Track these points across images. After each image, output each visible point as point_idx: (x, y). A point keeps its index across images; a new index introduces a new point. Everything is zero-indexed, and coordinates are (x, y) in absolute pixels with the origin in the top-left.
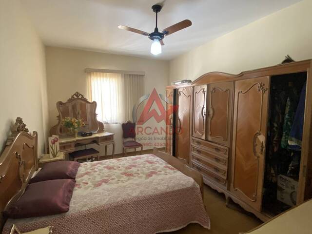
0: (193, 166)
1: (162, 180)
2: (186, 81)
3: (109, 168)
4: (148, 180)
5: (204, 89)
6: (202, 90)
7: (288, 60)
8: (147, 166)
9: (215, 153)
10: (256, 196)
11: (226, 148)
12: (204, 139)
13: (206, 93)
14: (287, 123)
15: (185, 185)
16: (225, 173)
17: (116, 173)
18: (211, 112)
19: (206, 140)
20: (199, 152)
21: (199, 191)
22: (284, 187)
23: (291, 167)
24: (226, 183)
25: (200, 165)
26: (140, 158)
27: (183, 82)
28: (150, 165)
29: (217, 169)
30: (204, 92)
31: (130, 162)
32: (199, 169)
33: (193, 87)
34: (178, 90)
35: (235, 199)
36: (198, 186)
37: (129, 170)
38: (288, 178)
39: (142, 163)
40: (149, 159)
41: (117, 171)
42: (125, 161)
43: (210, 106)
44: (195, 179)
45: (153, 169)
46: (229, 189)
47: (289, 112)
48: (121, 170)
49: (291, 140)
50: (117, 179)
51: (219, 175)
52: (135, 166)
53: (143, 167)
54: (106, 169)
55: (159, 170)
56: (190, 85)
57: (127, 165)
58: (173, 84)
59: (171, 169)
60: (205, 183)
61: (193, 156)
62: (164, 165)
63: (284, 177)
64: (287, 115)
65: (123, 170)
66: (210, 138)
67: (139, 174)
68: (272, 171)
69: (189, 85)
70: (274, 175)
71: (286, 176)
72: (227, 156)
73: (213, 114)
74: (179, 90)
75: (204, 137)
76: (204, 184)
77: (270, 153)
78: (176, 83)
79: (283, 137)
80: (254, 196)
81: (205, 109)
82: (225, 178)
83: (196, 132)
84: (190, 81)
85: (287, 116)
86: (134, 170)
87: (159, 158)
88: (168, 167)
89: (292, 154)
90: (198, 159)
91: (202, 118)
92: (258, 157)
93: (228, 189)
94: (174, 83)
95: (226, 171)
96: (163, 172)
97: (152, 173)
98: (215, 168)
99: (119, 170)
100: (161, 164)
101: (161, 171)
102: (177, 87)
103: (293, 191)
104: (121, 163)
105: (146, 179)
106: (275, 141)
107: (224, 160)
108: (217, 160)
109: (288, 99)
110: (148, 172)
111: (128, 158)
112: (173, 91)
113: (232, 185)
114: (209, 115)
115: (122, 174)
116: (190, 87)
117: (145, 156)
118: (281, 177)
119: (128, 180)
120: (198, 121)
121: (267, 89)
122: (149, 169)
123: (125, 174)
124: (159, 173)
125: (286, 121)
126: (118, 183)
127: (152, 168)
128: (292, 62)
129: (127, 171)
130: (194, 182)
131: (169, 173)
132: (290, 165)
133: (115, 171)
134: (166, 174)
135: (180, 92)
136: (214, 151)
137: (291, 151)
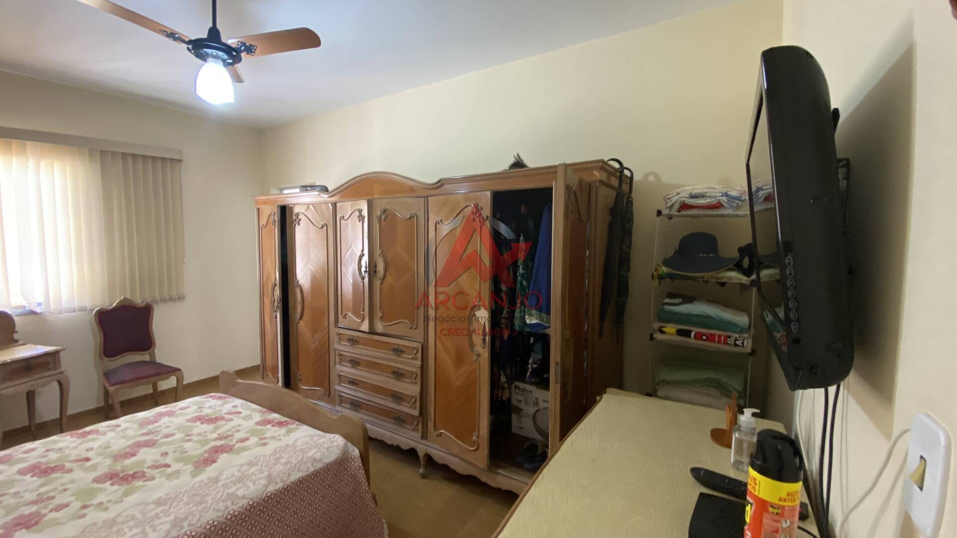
0: (342, 400)
1: (251, 464)
2: (313, 187)
3: (42, 471)
4: (203, 477)
5: (360, 211)
6: (357, 213)
7: (518, 164)
8: (199, 434)
9: (392, 360)
10: (478, 437)
11: (415, 345)
12: (367, 330)
13: (366, 220)
14: (522, 283)
15: (320, 460)
16: (415, 403)
17: (72, 481)
18: (381, 267)
19: (372, 332)
20: (355, 363)
21: (358, 463)
22: (522, 406)
23: (531, 365)
24: (417, 425)
25: (359, 395)
26: (170, 414)
27: (305, 188)
28: (211, 427)
29: (397, 397)
30: (361, 218)
31: (131, 433)
32: (356, 405)
33: (334, 205)
34: (291, 209)
35: (440, 455)
36: (356, 452)
37: (128, 462)
38: (528, 387)
39: (180, 428)
40: (207, 411)
41: (78, 474)
42: (111, 435)
43: (379, 252)
44: (346, 436)
45: (220, 439)
46: (424, 436)
47: (524, 261)
48: (94, 467)
49: (530, 315)
50: (77, 505)
51: (405, 408)
52: (150, 444)
53: (182, 440)
54: (28, 477)
55: (238, 436)
56: (325, 197)
57: (119, 444)
58: (277, 192)
59: (280, 424)
60: (372, 436)
61: (340, 376)
62: (257, 417)
63: (521, 385)
64: (521, 267)
65: (105, 466)
66: (379, 327)
67: (168, 466)
68: (503, 379)
69: (322, 199)
70: (506, 386)
71: (525, 382)
72: (419, 363)
73: (386, 269)
74: (296, 210)
75: (365, 327)
76: (370, 439)
77: (498, 343)
78: (285, 192)
79: (518, 311)
80: (474, 438)
81: (366, 259)
82: (416, 413)
83: (345, 317)
84: (325, 189)
85: (521, 271)
86: (148, 455)
87: (238, 402)
88: (269, 422)
89: (532, 340)
90: (353, 382)
91: (360, 280)
92: (479, 355)
93: (422, 438)
94: (281, 189)
95: (418, 396)
96: (254, 440)
97: (218, 450)
98: (393, 396)
99: (86, 470)
100: (248, 418)
101: (247, 439)
102: (289, 201)
103: (536, 409)
104: (95, 445)
105: (193, 476)
106: (504, 318)
107: (412, 373)
108: (398, 375)
109: (522, 238)
110: (200, 451)
111: (124, 421)
112: (277, 211)
113: (431, 425)
114: (375, 272)
115: (97, 480)
116: (326, 203)
117: (190, 405)
118: (517, 387)
119: (126, 494)
120: (351, 288)
121: (487, 217)
122: (204, 443)
123: (112, 477)
124: (239, 445)
125: (519, 278)
126: (84, 516)
127: (215, 435)
128: (525, 169)
129: (119, 467)
130: (346, 445)
131: (273, 438)
132: (530, 361)
133: (67, 477)
134: (265, 444)
135: (297, 215)
136: (390, 355)
137: (530, 334)
